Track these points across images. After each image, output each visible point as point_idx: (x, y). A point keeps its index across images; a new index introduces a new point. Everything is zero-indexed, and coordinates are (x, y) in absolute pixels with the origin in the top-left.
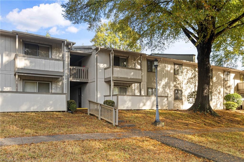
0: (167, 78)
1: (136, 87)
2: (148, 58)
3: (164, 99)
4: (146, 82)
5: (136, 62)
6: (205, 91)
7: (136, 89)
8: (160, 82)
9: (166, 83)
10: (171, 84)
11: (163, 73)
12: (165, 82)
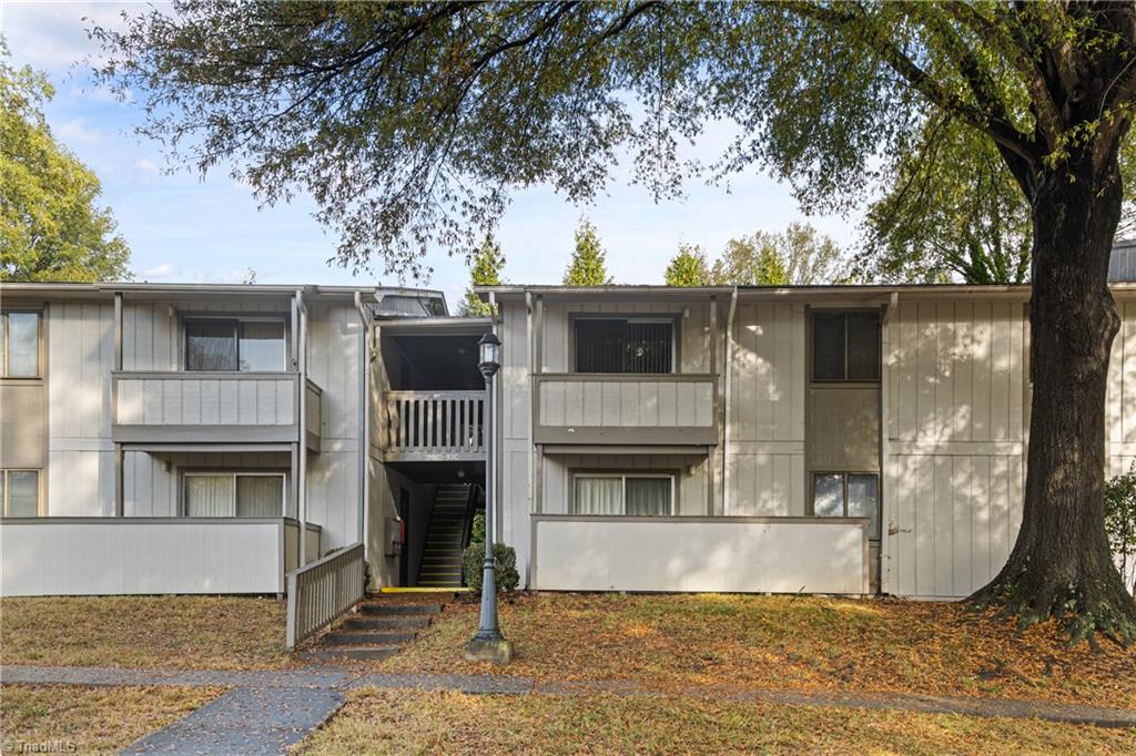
0: (964, 409)
1: (727, 473)
2: (814, 306)
3: (838, 536)
4: (803, 439)
5: (729, 334)
6: (1059, 476)
7: (727, 484)
8: (906, 437)
9: (953, 439)
10: (1000, 444)
11: (932, 380)
12: (948, 431)
